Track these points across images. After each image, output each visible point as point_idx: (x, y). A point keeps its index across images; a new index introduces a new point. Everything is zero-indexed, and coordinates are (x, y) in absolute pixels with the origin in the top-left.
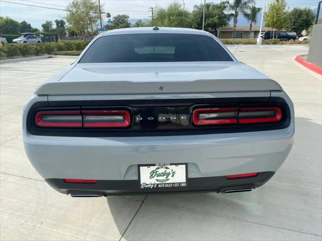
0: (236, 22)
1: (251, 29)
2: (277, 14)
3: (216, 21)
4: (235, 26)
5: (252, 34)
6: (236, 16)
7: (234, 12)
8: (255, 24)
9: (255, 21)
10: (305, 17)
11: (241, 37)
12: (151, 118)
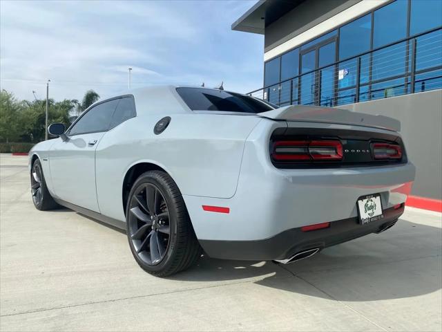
12: (353, 151)
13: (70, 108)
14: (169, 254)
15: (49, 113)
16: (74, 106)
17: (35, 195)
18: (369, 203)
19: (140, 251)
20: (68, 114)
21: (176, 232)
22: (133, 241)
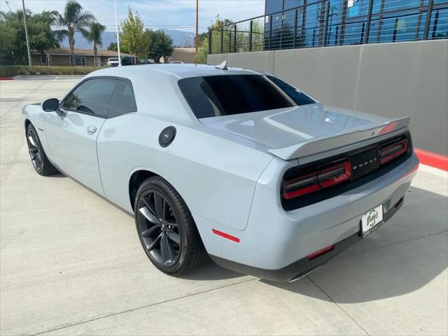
0: (72, 42)
1: (96, 53)
2: (135, 36)
3: (44, 39)
4: (72, 48)
5: (99, 61)
6: (70, 33)
7: (66, 28)
8: (101, 47)
9: (100, 43)
10: (161, 42)
11: (84, 65)
12: (361, 165)
13: (51, 21)
14: (181, 261)
15: (28, 28)
16: (54, 19)
17: (34, 159)
18: (372, 215)
19: (151, 249)
20: (49, 28)
21: (186, 245)
22: (144, 239)
